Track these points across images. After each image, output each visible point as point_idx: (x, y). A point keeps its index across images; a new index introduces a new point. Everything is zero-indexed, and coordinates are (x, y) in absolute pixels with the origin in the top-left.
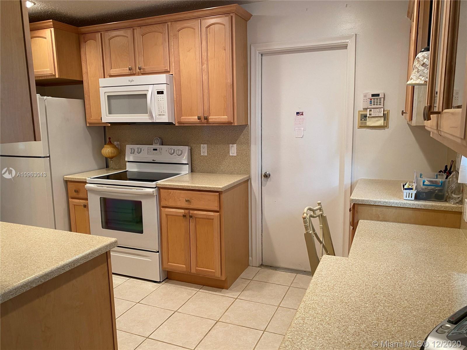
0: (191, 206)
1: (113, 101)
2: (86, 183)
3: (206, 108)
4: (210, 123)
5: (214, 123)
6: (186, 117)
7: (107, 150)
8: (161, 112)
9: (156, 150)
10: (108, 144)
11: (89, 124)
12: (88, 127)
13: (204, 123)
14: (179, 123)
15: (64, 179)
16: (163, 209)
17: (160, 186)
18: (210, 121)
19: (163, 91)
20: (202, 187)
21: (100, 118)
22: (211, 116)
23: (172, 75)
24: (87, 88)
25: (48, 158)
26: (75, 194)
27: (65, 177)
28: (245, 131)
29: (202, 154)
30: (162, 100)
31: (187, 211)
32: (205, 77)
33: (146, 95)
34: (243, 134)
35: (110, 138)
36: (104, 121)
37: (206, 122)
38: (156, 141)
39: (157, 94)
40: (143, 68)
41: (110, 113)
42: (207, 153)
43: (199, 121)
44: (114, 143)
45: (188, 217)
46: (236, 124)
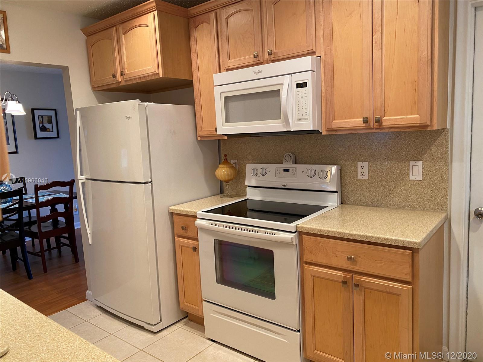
0: (357, 268)
1: (232, 105)
2: (195, 217)
3: (378, 104)
4: (384, 128)
5: (391, 128)
6: (342, 121)
7: (223, 172)
8: (302, 115)
9: (288, 170)
10: (223, 163)
11: (201, 137)
12: (199, 142)
13: (373, 129)
14: (329, 130)
15: (169, 211)
16: (307, 267)
17: (302, 230)
18: (384, 124)
19: (306, 83)
20: (379, 238)
21: (215, 129)
22: (387, 116)
23: (320, 57)
24: (197, 90)
25: (150, 184)
26: (182, 232)
27: (170, 208)
28: (440, 139)
29: (360, 177)
30: (304, 97)
31: (349, 275)
32: (377, 54)
33: (278, 91)
34: (436, 143)
35: (226, 156)
36: (219, 133)
37: (376, 127)
38: (288, 158)
39: (297, 88)
40: (274, 53)
41: (227, 121)
42: (369, 175)
43: (364, 125)
44: (231, 162)
45: (351, 285)
46: (435, 128)
